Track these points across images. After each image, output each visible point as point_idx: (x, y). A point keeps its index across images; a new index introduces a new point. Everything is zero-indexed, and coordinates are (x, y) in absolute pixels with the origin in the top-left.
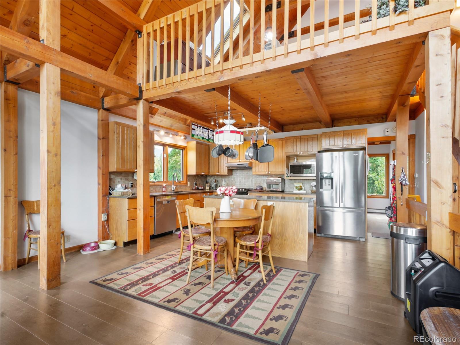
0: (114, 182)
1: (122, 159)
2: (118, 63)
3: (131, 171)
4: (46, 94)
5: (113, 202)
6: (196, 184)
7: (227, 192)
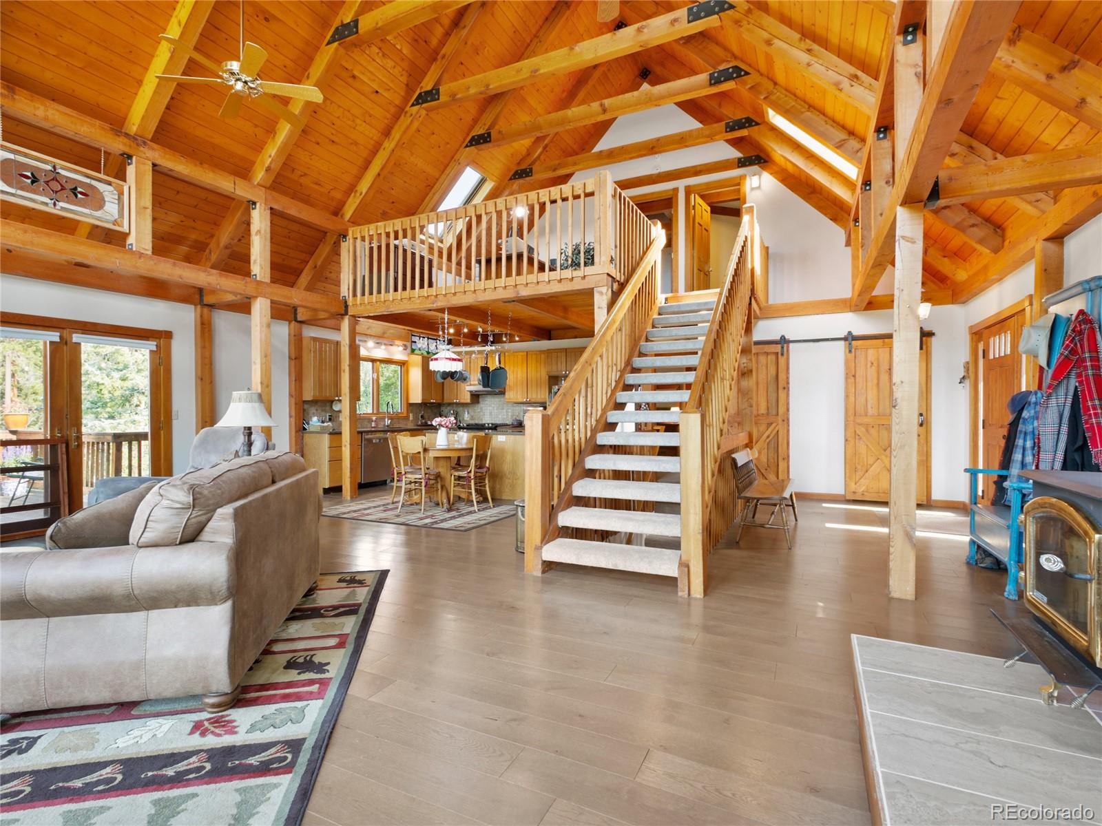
0: (308, 414)
1: (320, 384)
2: (316, 267)
3: (331, 399)
4: (258, 328)
5: (308, 438)
6: (422, 417)
7: (443, 423)
